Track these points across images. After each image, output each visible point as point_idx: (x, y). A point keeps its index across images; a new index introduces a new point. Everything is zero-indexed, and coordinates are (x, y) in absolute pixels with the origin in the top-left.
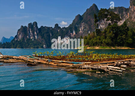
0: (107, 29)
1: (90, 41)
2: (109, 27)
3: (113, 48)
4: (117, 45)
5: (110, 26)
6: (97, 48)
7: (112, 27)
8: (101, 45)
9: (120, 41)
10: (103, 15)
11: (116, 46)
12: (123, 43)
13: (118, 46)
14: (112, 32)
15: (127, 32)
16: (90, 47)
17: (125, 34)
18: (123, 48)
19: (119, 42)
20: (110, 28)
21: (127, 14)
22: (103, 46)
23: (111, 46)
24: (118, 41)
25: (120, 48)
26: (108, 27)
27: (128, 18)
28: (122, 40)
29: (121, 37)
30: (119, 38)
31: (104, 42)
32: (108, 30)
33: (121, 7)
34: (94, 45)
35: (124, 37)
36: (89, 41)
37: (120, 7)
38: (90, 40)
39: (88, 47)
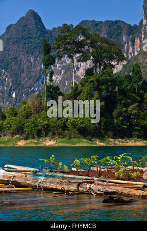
0: (83, 85)
1: (28, 123)
2: (89, 80)
3: (99, 143)
4: (111, 133)
5: (92, 78)
6: (50, 143)
7: (98, 81)
8: (61, 135)
9: (122, 122)
10: (69, 43)
11: (109, 137)
12: (132, 127)
13: (115, 137)
14: (96, 94)
15: (141, 96)
16: (26, 139)
17: (135, 101)
18: (131, 143)
19: (119, 126)
20: (92, 82)
21: (133, 41)
22: (70, 138)
23: (93, 136)
24: (116, 121)
25: (121, 144)
26: (86, 81)
27: (136, 53)
28: (127, 118)
29: (126, 111)
30: (120, 114)
31: (72, 125)
32: (86, 90)
33: (116, 22)
34: (39, 134)
35: (133, 109)
36: (24, 121)
37: (112, 22)
38: (27, 118)
39: (20, 140)
